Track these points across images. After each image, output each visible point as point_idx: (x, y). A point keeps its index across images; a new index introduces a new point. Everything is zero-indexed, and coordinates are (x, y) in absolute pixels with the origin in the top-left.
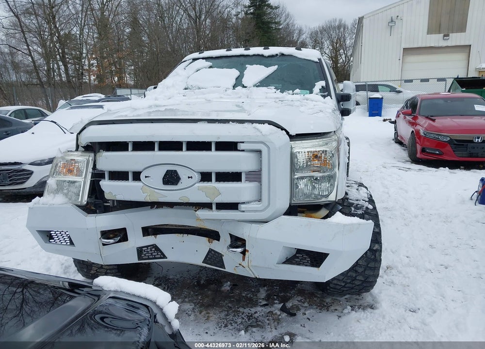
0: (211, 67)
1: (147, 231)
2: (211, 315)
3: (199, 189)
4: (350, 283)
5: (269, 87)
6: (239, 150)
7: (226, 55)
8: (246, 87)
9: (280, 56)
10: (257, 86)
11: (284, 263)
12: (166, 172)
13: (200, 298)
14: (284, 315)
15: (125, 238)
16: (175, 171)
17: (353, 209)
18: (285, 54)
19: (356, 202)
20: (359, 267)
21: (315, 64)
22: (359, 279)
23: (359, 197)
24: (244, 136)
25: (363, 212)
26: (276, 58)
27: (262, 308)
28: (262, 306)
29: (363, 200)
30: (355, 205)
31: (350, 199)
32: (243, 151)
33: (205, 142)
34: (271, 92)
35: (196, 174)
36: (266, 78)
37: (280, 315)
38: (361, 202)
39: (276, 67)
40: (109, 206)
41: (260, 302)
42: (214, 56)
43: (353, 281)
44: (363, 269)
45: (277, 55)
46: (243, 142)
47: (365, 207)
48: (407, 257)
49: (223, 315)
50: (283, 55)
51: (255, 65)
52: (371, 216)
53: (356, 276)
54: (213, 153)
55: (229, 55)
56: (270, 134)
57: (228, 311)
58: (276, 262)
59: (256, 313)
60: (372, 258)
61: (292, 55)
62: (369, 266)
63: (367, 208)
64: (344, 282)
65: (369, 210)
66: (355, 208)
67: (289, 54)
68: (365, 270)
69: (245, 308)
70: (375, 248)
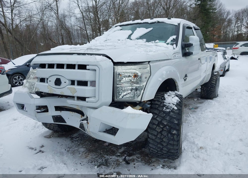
0: (121, 30)
1: (58, 108)
2: (89, 156)
3: (68, 88)
4: (160, 151)
5: (143, 39)
6: (87, 69)
7: (130, 24)
8: (132, 39)
9: (157, 23)
10: (138, 39)
11: (104, 132)
12: (56, 79)
13: (91, 147)
14: (124, 162)
15: (47, 111)
16: (60, 79)
17: (165, 108)
18: (160, 21)
19: (168, 105)
20: (164, 142)
21: (175, 26)
22: (165, 149)
23: (171, 102)
24: (88, 62)
25: (170, 111)
26: (154, 24)
27: (115, 157)
28: (116, 156)
29: (172, 104)
30: (167, 106)
31: (165, 103)
32: (89, 70)
33: (72, 64)
34: (143, 42)
35: (67, 81)
36: (144, 34)
37: (121, 162)
38: (171, 105)
39: (152, 28)
40: (43, 95)
41: (117, 154)
42: (125, 25)
43: (161, 150)
44: (166, 144)
45: (155, 22)
46: (88, 65)
47: (172, 108)
48: (219, 144)
49: (94, 157)
50: (159, 22)
51: (141, 28)
52: (174, 113)
53: (163, 148)
54: (76, 70)
55: (131, 23)
56: (101, 61)
57: (98, 155)
58: (98, 130)
59: (111, 159)
60: (171, 138)
61: (163, 22)
62: (170, 142)
63: (173, 108)
64: (156, 150)
65: (174, 110)
66: (166, 108)
67: (162, 22)
68: (167, 145)
69: (107, 156)
70: (173, 133)
